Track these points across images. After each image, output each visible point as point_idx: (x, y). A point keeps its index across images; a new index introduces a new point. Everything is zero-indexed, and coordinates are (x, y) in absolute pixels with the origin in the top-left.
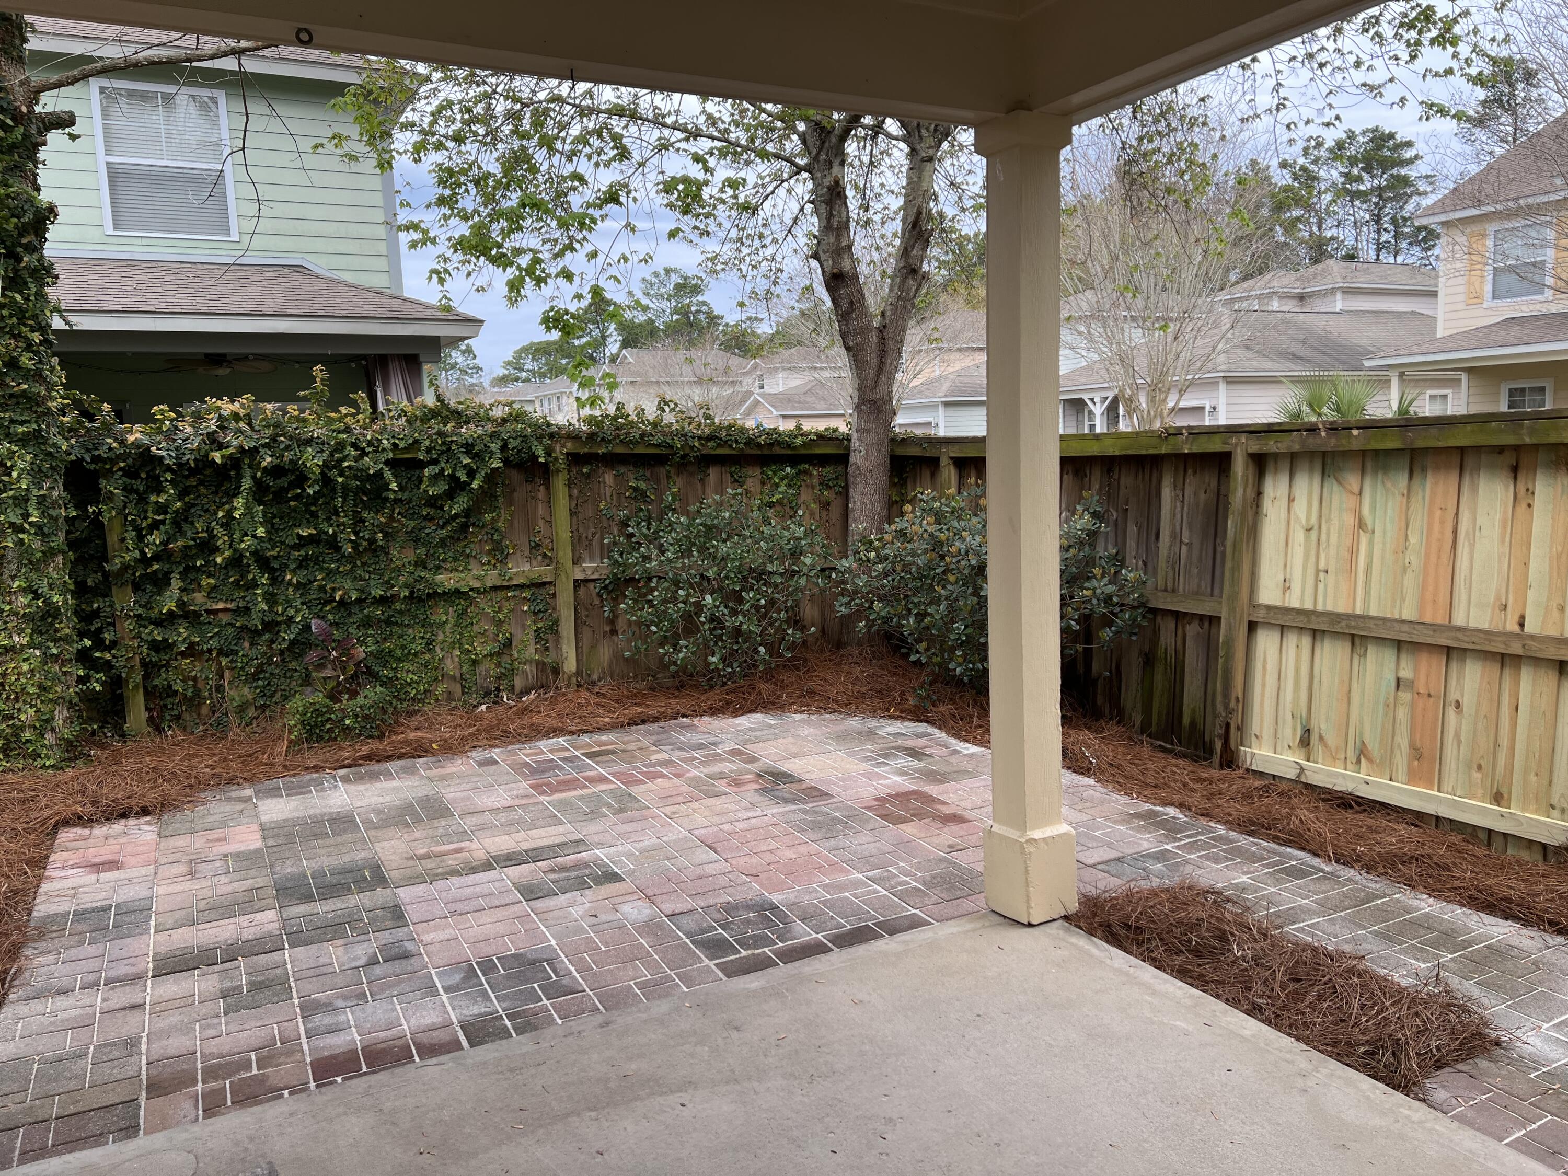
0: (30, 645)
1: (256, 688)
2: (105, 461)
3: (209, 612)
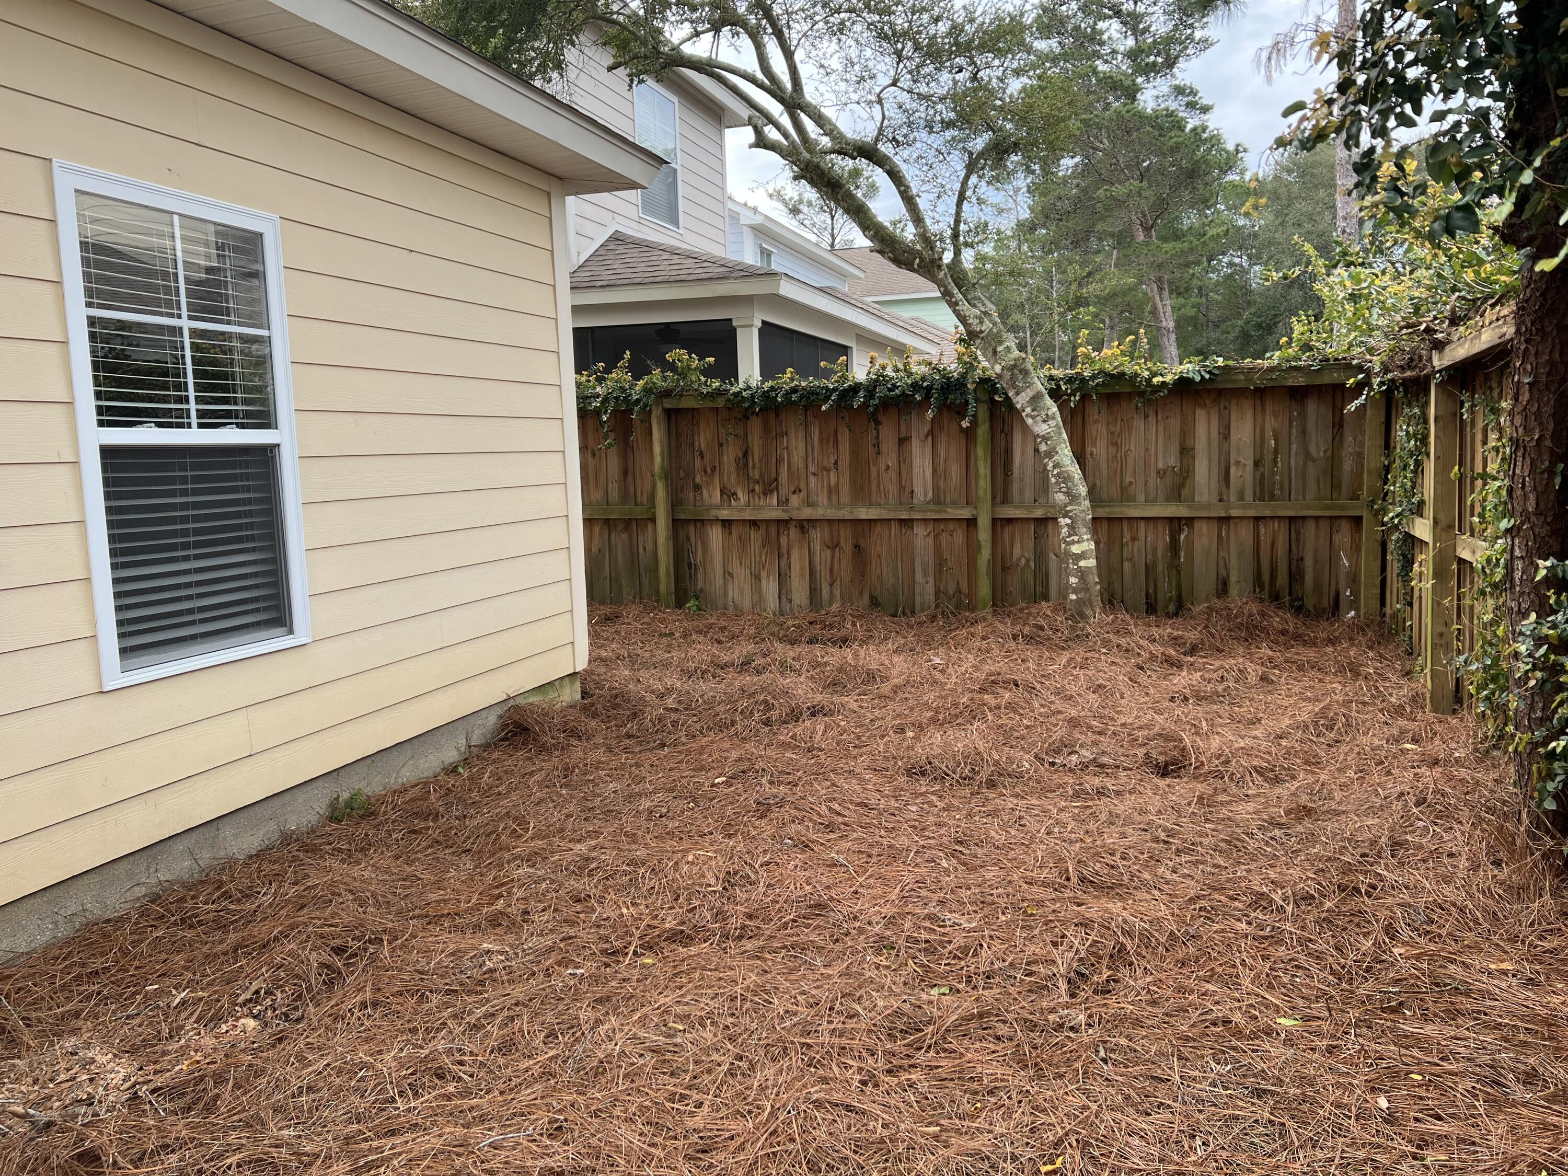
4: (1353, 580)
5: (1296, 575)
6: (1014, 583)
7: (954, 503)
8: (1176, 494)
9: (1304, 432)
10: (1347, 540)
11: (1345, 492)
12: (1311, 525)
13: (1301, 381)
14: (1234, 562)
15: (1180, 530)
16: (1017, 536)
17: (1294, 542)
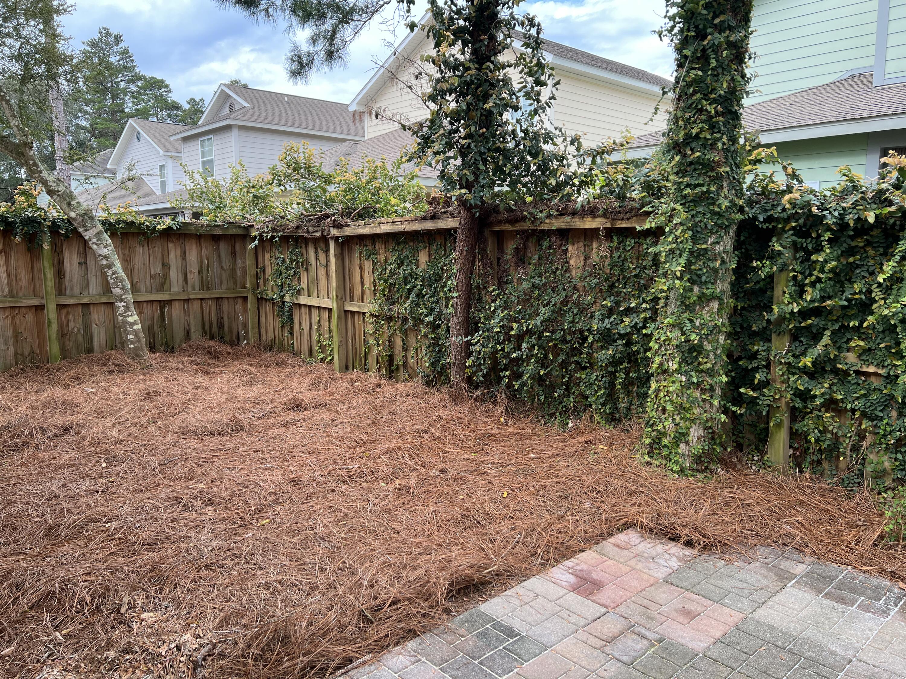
0: (678, 371)
1: (896, 459)
2: (778, 220)
3: (857, 372)
4: (245, 326)
5: (221, 326)
6: (70, 344)
7: (25, 297)
8: (161, 288)
9: (219, 256)
10: (241, 307)
11: (238, 286)
12: (225, 302)
13: (219, 232)
14: (192, 322)
15: (165, 307)
16: (71, 316)
17: (219, 309)
